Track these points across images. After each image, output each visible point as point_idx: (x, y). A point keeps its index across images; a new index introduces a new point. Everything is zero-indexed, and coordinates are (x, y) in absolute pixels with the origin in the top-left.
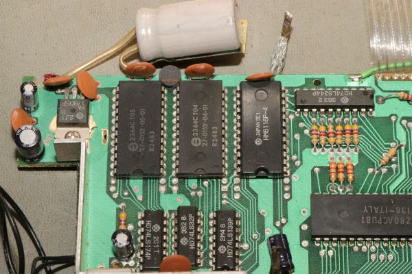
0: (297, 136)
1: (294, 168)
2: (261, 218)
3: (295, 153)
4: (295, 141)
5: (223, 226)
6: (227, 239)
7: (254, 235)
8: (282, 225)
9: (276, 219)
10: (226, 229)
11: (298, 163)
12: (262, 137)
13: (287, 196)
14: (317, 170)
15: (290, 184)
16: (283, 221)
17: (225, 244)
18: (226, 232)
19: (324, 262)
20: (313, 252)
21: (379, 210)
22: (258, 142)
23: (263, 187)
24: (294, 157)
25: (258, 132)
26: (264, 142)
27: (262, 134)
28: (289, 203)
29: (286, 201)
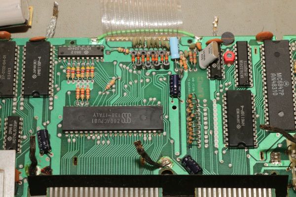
0: (59, 74)
1: (56, 92)
2: (35, 121)
3: (57, 83)
4: (57, 76)
5: (11, 125)
6: (13, 132)
7: (30, 131)
8: (47, 124)
9: (43, 121)
10: (13, 127)
11: (58, 89)
12: (36, 74)
13: (51, 108)
14: (69, 93)
15: (53, 101)
16: (48, 122)
17: (12, 135)
18: (13, 129)
19: (70, 146)
20: (64, 139)
21: (102, 115)
22: (34, 77)
23: (37, 103)
24: (56, 86)
25: (35, 71)
26: (38, 77)
27: (37, 72)
28: (52, 112)
29: (50, 111)
